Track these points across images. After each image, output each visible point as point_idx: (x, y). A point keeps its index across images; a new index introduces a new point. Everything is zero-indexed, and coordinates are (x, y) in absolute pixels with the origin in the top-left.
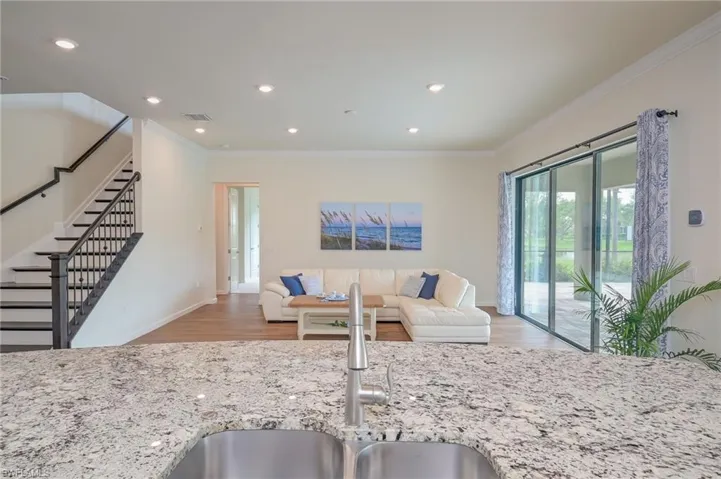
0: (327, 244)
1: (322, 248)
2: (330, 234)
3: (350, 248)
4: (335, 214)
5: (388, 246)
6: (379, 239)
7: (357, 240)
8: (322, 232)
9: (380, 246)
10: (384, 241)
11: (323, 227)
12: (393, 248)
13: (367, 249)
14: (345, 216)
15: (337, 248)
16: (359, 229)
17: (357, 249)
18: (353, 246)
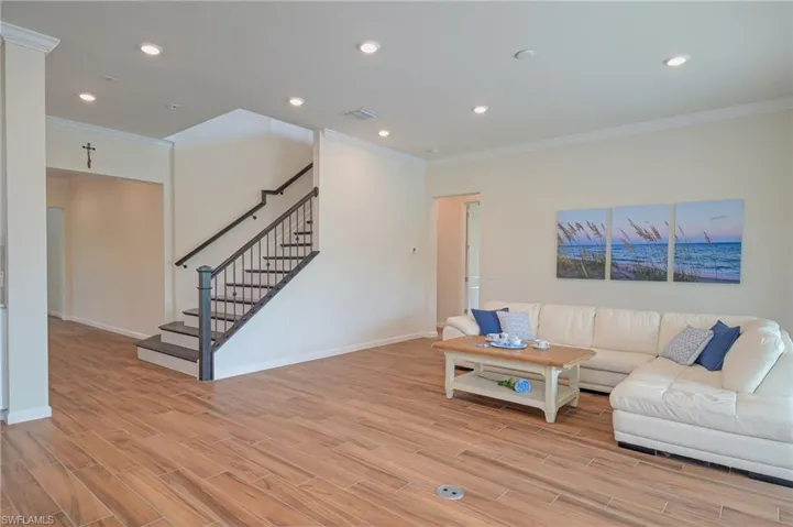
0: (565, 270)
1: (559, 276)
2: (569, 256)
3: (603, 278)
4: (579, 226)
5: (670, 276)
6: (653, 263)
7: (613, 265)
8: (559, 252)
9: (656, 276)
10: (661, 266)
11: (561, 246)
12: (679, 278)
13: (628, 278)
14: (594, 228)
15: (582, 277)
16: (615, 247)
17: (612, 278)
18: (608, 274)
